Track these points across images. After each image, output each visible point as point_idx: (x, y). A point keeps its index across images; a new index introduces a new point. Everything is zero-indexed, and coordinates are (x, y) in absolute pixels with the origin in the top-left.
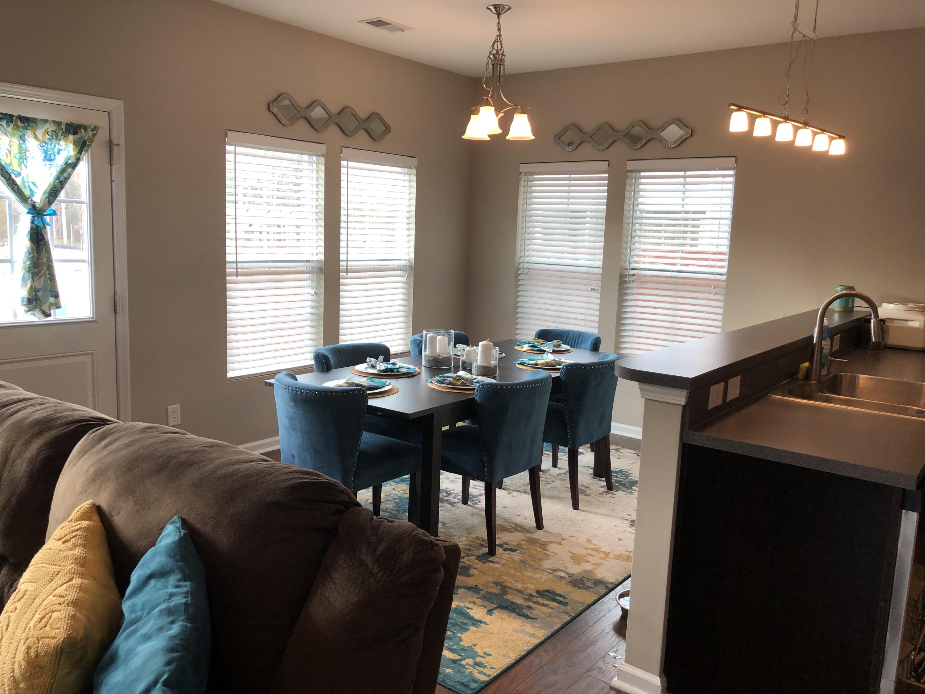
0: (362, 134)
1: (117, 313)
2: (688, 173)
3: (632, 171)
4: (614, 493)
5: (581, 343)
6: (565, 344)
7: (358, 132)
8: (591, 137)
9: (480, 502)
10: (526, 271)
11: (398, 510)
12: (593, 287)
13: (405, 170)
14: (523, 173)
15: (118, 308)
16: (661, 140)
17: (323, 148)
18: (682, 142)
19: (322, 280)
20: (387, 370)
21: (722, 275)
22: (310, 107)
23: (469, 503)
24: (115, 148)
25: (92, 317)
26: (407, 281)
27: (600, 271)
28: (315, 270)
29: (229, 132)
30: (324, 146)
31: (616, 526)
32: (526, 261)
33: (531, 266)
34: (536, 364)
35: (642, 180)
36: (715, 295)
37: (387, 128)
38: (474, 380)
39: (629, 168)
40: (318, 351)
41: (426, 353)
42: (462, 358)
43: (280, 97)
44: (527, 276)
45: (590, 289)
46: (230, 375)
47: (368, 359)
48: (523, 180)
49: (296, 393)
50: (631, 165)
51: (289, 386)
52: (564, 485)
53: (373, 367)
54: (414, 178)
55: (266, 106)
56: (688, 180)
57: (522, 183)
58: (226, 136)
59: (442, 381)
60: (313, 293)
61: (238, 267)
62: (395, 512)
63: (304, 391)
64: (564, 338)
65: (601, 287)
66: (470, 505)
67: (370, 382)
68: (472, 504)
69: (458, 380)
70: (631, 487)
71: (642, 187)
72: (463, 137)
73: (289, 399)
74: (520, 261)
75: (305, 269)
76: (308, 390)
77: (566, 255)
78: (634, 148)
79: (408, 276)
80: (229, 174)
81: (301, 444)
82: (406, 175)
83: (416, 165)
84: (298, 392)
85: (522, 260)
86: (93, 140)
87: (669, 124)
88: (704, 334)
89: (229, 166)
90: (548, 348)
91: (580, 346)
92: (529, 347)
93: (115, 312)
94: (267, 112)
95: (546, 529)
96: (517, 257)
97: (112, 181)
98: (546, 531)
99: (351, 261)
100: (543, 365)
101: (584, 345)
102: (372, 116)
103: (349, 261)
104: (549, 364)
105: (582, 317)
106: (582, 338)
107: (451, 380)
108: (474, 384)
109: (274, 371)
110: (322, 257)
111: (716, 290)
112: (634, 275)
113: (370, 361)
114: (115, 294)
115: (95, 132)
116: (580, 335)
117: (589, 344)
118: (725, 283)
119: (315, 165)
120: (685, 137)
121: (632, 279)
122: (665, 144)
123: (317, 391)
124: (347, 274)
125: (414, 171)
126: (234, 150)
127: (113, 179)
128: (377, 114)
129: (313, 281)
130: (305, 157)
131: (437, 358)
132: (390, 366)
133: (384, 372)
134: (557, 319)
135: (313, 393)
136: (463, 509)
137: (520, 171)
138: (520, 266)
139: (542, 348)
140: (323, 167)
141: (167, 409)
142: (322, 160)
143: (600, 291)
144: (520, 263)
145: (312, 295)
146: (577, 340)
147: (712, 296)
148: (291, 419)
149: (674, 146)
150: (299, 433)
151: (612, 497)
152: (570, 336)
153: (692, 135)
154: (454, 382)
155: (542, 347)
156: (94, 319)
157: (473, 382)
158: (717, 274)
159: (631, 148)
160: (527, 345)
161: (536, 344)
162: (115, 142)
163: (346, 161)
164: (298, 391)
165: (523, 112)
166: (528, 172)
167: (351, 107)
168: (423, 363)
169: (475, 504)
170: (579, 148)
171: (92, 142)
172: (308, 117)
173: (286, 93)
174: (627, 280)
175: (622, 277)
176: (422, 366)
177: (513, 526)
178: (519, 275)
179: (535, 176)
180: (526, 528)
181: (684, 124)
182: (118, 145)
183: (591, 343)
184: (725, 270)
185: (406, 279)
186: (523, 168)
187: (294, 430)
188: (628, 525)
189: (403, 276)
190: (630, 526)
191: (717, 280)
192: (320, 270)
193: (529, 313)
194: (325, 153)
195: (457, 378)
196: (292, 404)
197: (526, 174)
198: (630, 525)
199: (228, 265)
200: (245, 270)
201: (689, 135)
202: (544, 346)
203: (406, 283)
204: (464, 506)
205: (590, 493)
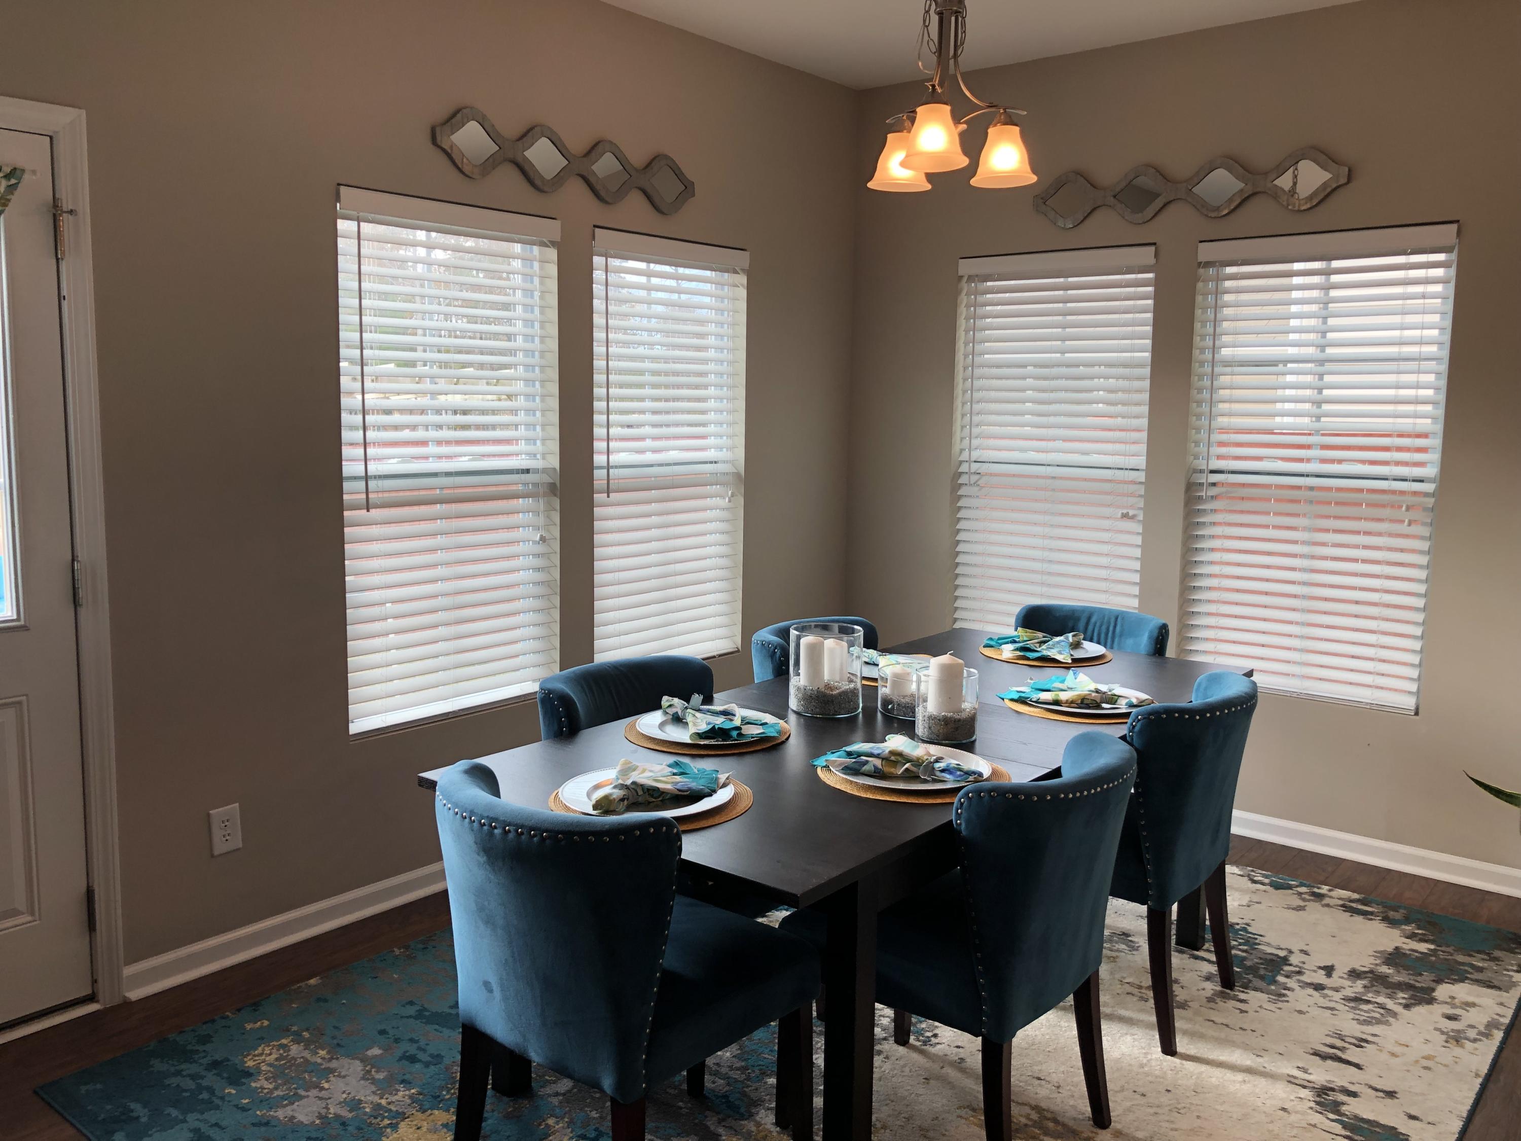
0: (635, 203)
1: (81, 605)
2: (1336, 264)
3: (1208, 264)
4: (1242, 996)
5: (1121, 636)
6: (1091, 640)
7: (626, 195)
8: (1115, 197)
9: (935, 1036)
10: (974, 478)
11: (746, 1068)
12: (1125, 511)
13: (723, 276)
14: (965, 279)
15: (81, 593)
16: (1275, 194)
17: (554, 228)
18: (1325, 195)
19: (555, 510)
20: (714, 732)
21: (1422, 481)
22: (525, 139)
23: (912, 1039)
24: (66, 221)
25: (15, 617)
26: (731, 505)
27: (1141, 476)
28: (541, 490)
29: (343, 189)
30: (557, 224)
31: (1284, 1109)
32: (973, 459)
33: (984, 468)
34: (1057, 702)
35: (1228, 284)
36: (1409, 524)
37: (688, 188)
38: (937, 765)
39: (1202, 258)
40: (550, 686)
41: (799, 682)
42: (884, 691)
43: (459, 116)
44: (976, 489)
45: (1119, 515)
46: (355, 728)
47: (666, 700)
48: (964, 292)
49: (491, 834)
50: (1206, 252)
51: (472, 813)
52: (1118, 976)
53: (678, 720)
54: (743, 293)
55: (429, 131)
56: (1335, 278)
57: (963, 299)
58: (338, 198)
59: (856, 766)
60: (538, 538)
61: (370, 490)
62: (736, 1075)
63: (512, 828)
64: (1081, 625)
65: (1145, 509)
66: (914, 1048)
67: (678, 778)
68: (918, 1044)
69: (895, 764)
70: (1274, 976)
71: (1227, 298)
72: (870, 185)
73: (474, 847)
74: (961, 459)
75: (520, 487)
76: (522, 827)
77: (1059, 444)
78: (1213, 215)
79: (732, 496)
80: (346, 281)
81: (506, 960)
82: (726, 287)
83: (746, 266)
84: (496, 831)
85: (965, 456)
86: (9, 200)
87: (1293, 160)
88: (1385, 609)
89: (346, 264)
90: (1060, 653)
91: (1119, 644)
92: (1017, 649)
93: (76, 603)
94: (432, 146)
95: (1119, 1126)
96: (956, 448)
97: (61, 298)
98: (1118, 1134)
99: (616, 467)
100: (1072, 702)
101: (1130, 642)
102: (656, 161)
103: (612, 467)
104: (1086, 702)
105: (1103, 573)
106: (1122, 626)
107: (878, 762)
108: (938, 773)
109: (454, 712)
110: (554, 462)
111: (1412, 515)
112: (1214, 484)
113: (670, 706)
114: (73, 560)
115: (13, 181)
116: (1117, 618)
117: (1144, 641)
118: (1432, 500)
119: (536, 265)
120: (1334, 186)
121: (1213, 491)
122: (1285, 203)
123: (546, 831)
124: (608, 497)
125: (743, 279)
126: (356, 229)
127: (64, 292)
128: (666, 157)
129: (536, 513)
130: (517, 248)
131: (824, 695)
132: (719, 721)
133: (707, 738)
134: (1045, 578)
135: (535, 836)
136: (901, 1063)
137: (960, 273)
138: (964, 468)
139: (1045, 653)
140: (553, 270)
141: (209, 815)
142: (552, 254)
143: (1141, 518)
144: (961, 462)
145: (534, 542)
146: (1111, 628)
147: (1404, 528)
148: (479, 893)
149: (1308, 206)
150: (500, 932)
151: (1242, 1011)
152: (1093, 620)
153: (1349, 181)
154: (888, 770)
155: (1045, 651)
156: (22, 623)
157: (934, 769)
158: (1414, 481)
159: (1207, 216)
160: (1011, 647)
161: (1030, 644)
162: (66, 205)
163: (603, 256)
164: (495, 827)
165: (1010, 121)
166: (977, 276)
167: (611, 142)
168: (793, 703)
169: (925, 1043)
170: (1087, 222)
171: (7, 206)
172: (520, 160)
173: (472, 108)
174: (1204, 494)
175: (1191, 487)
176: (790, 711)
177: (1035, 1116)
178: (959, 489)
179: (989, 284)
180: (1066, 1121)
181: (1330, 159)
182: (71, 212)
183: (1150, 637)
184: (1431, 471)
185: (730, 501)
186: (966, 267)
187: (489, 921)
188: (1313, 1104)
189: (722, 497)
190: (1318, 1108)
191: (1415, 493)
192: (552, 489)
193: (982, 566)
194: (558, 238)
195: (893, 758)
196: (483, 859)
197: (971, 279)
198: (1318, 1103)
199: (346, 485)
200: (386, 495)
201: (1343, 180)
202: (1049, 648)
203: (727, 509)
204: (901, 1050)
205: (1188, 998)
